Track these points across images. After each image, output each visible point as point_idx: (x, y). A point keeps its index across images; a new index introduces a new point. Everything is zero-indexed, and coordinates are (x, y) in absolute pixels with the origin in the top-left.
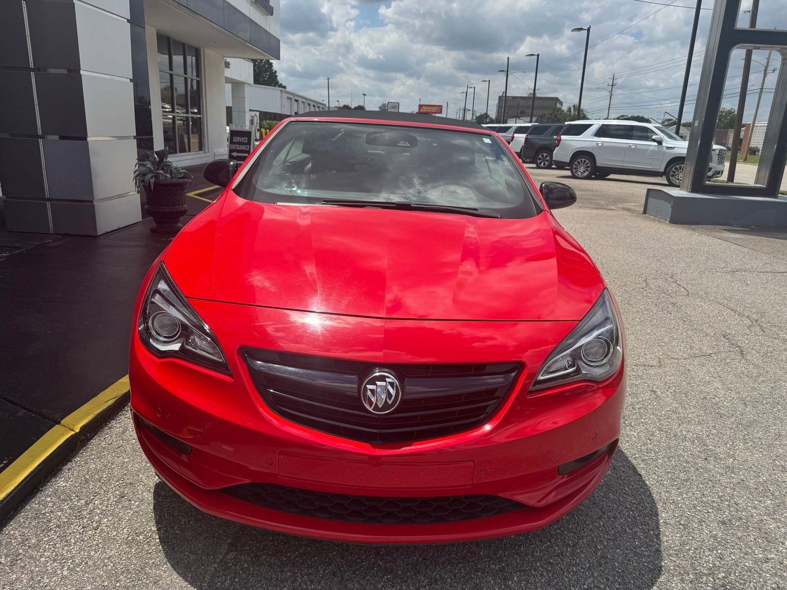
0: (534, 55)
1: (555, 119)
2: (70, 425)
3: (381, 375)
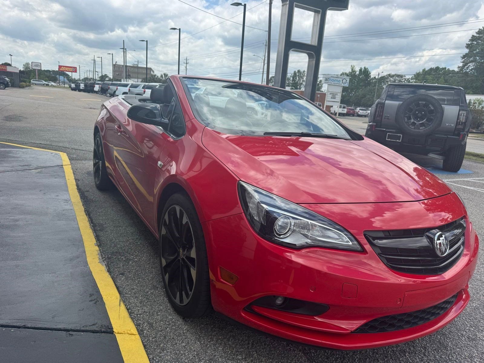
0: (144, 41)
2: (126, 331)
3: (441, 234)
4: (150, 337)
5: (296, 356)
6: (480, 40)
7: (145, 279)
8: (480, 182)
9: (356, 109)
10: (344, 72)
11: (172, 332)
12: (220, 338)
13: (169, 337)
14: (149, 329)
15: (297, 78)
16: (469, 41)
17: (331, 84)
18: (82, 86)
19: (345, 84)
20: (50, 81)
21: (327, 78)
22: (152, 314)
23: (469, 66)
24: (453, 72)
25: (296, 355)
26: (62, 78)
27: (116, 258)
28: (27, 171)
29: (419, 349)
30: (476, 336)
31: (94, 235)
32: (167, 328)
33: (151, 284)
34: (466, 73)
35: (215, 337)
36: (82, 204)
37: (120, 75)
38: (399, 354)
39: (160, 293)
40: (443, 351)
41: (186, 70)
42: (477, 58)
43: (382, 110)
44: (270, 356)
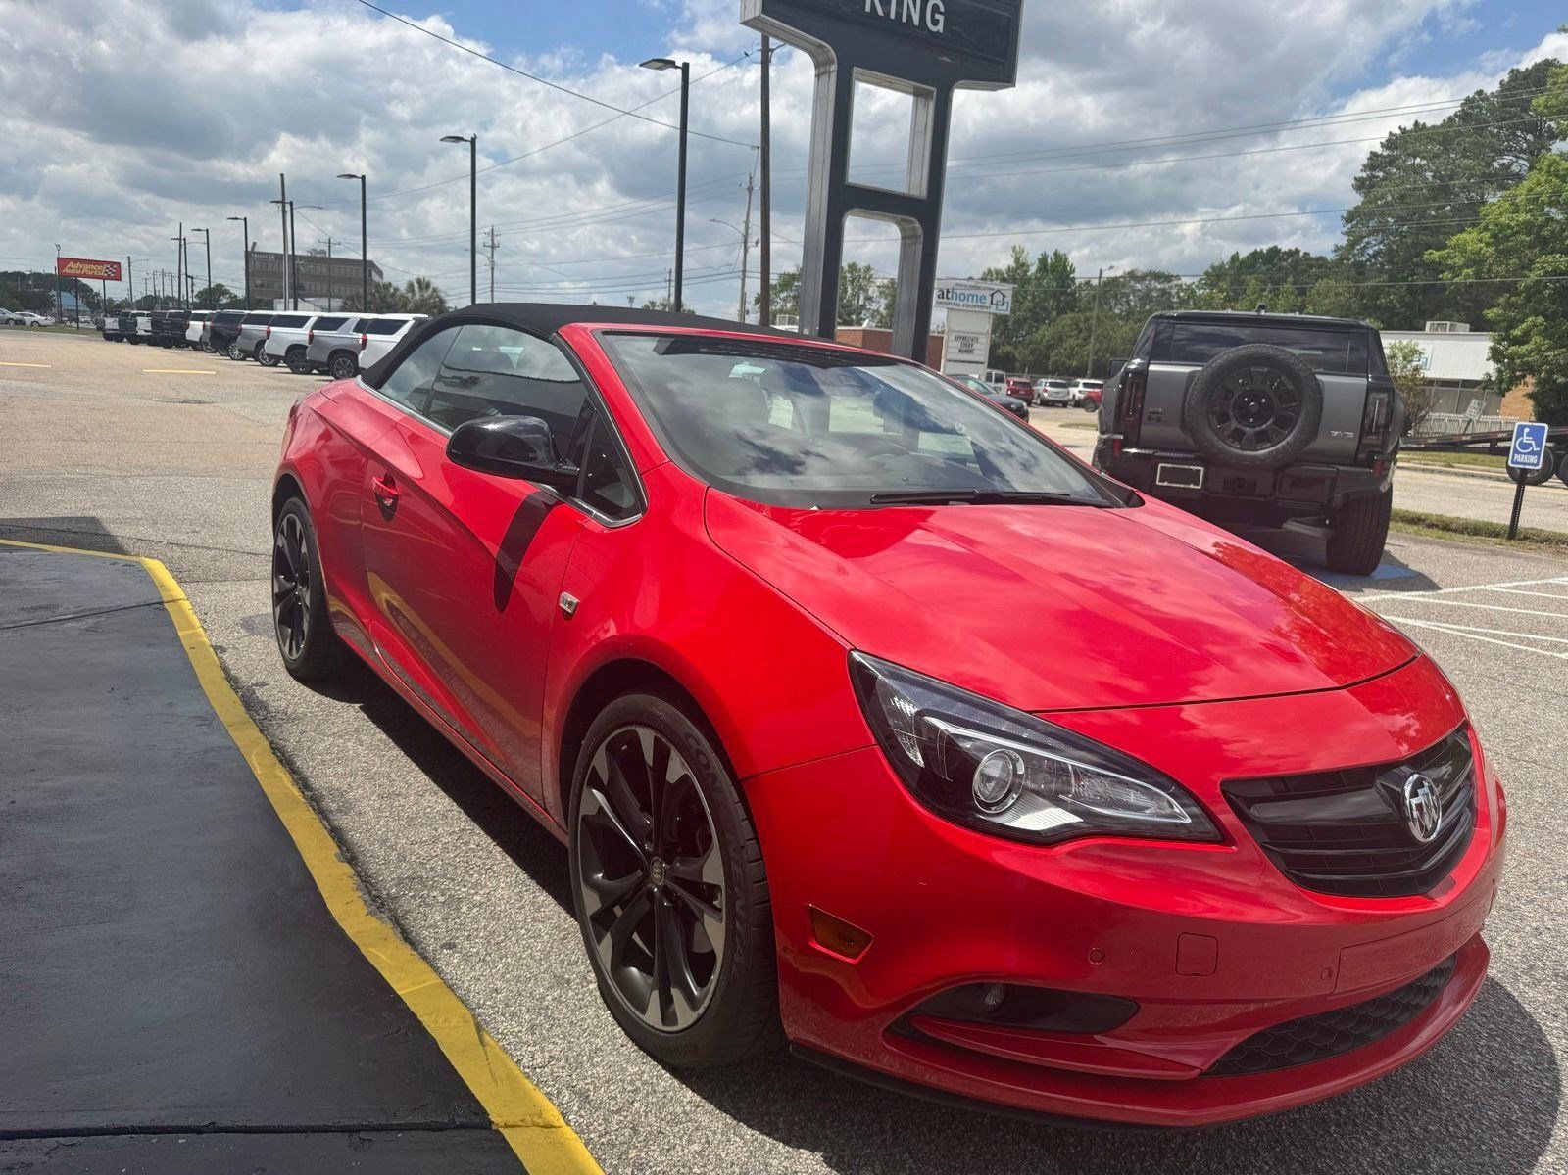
0: (354, 177)
1: (384, 305)
2: (529, 1119)
3: (1418, 779)
4: (590, 1132)
5: (1026, 1158)
6: (1395, 167)
7: (525, 958)
8: (1441, 602)
9: (1034, 382)
10: (992, 269)
11: (650, 1111)
12: (796, 1119)
13: (649, 1129)
14: (580, 1109)
15: (849, 290)
16: (1362, 171)
17: (957, 308)
18: (144, 325)
19: (999, 307)
20: (26, 309)
21: (945, 291)
22: (576, 1061)
23: (1368, 243)
24: (1320, 262)
25: (1025, 1155)
26: (68, 299)
27: (413, 897)
28: (52, 627)
29: (1363, 1110)
30: (1512, 1064)
31: (326, 828)
32: (633, 1102)
33: (546, 970)
34: (1362, 265)
35: (782, 1119)
36: (258, 729)
37: (268, 287)
38: (1312, 1128)
39: (580, 996)
40: (1430, 1111)
41: (492, 269)
42: (1389, 220)
43: (1140, 394)
44: (952, 1164)
